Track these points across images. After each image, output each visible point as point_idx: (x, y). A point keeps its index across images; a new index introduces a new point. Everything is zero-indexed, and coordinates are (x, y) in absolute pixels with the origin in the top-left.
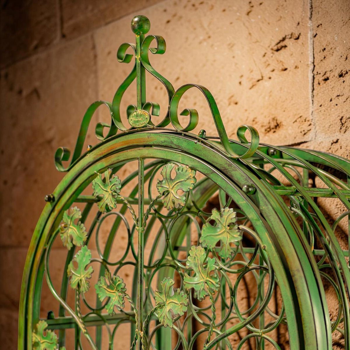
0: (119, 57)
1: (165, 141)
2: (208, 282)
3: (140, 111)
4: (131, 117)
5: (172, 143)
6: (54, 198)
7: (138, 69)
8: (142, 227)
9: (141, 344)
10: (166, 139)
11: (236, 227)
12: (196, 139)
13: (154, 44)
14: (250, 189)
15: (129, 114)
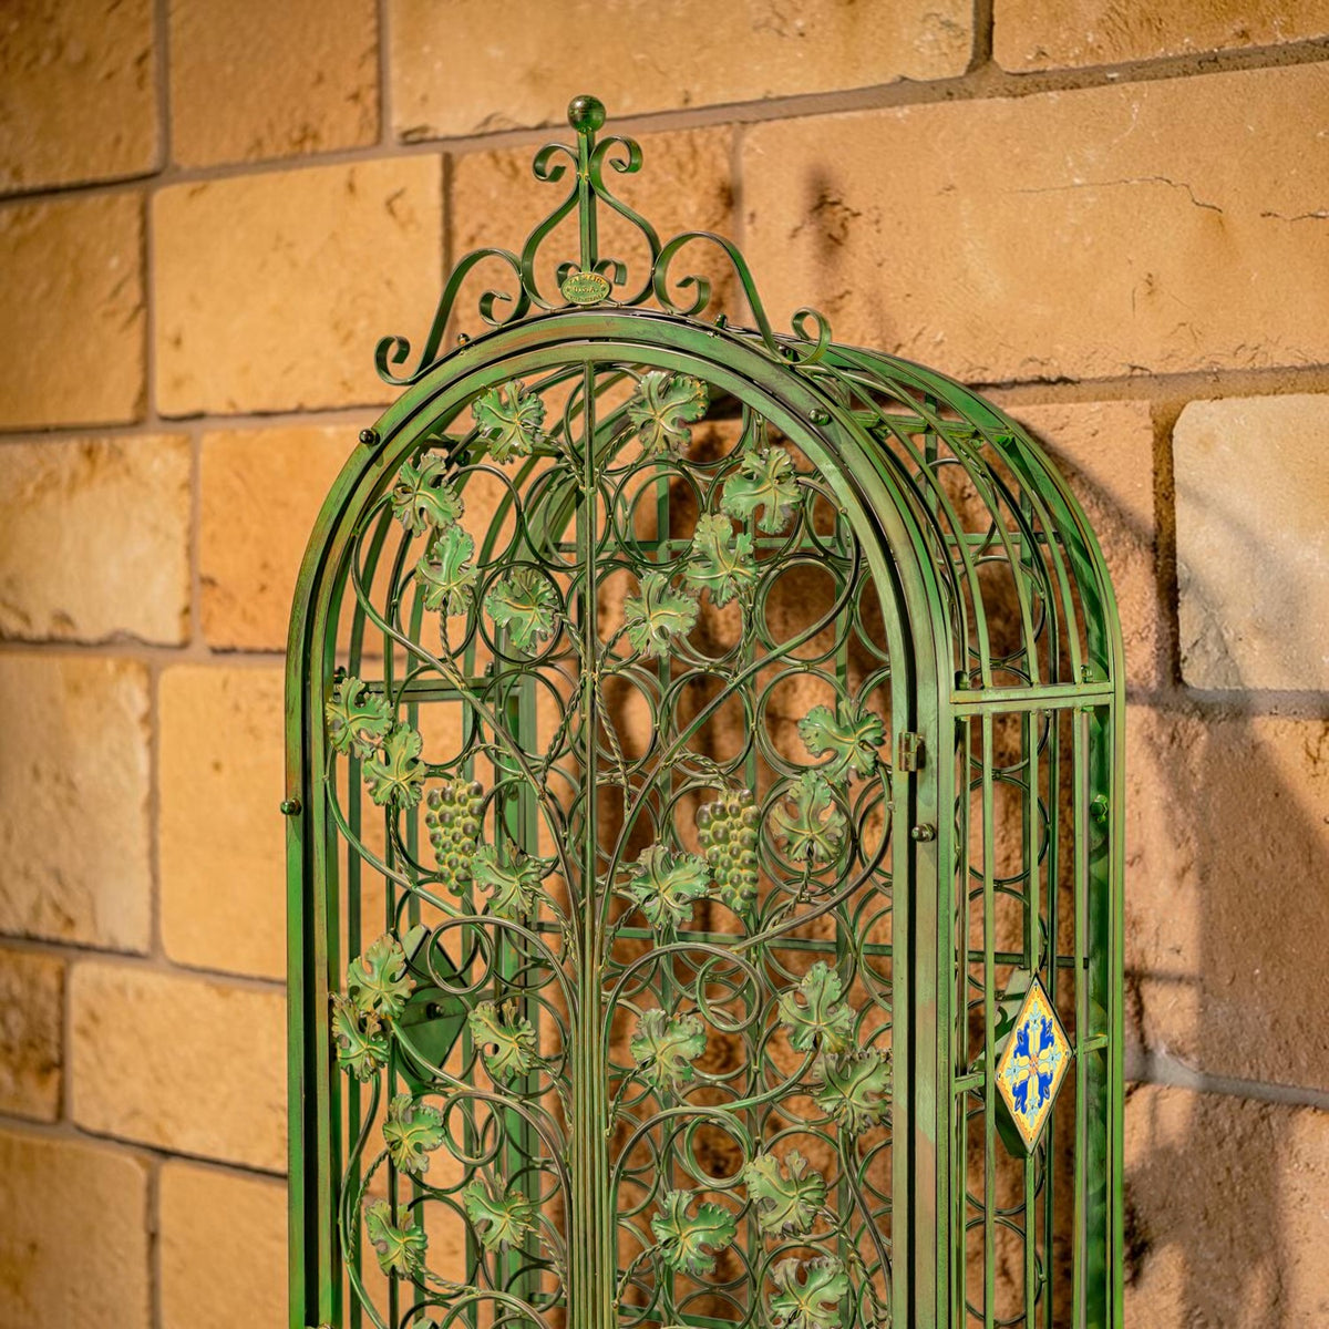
0: (539, 172)
1: (645, 332)
2: (737, 575)
3: (587, 274)
4: (567, 285)
5: (661, 334)
6: (378, 436)
7: (584, 194)
8: (592, 485)
9: (593, 693)
10: (647, 328)
11: (792, 479)
12: (711, 330)
13: (617, 151)
14: (821, 417)
15: (561, 280)
